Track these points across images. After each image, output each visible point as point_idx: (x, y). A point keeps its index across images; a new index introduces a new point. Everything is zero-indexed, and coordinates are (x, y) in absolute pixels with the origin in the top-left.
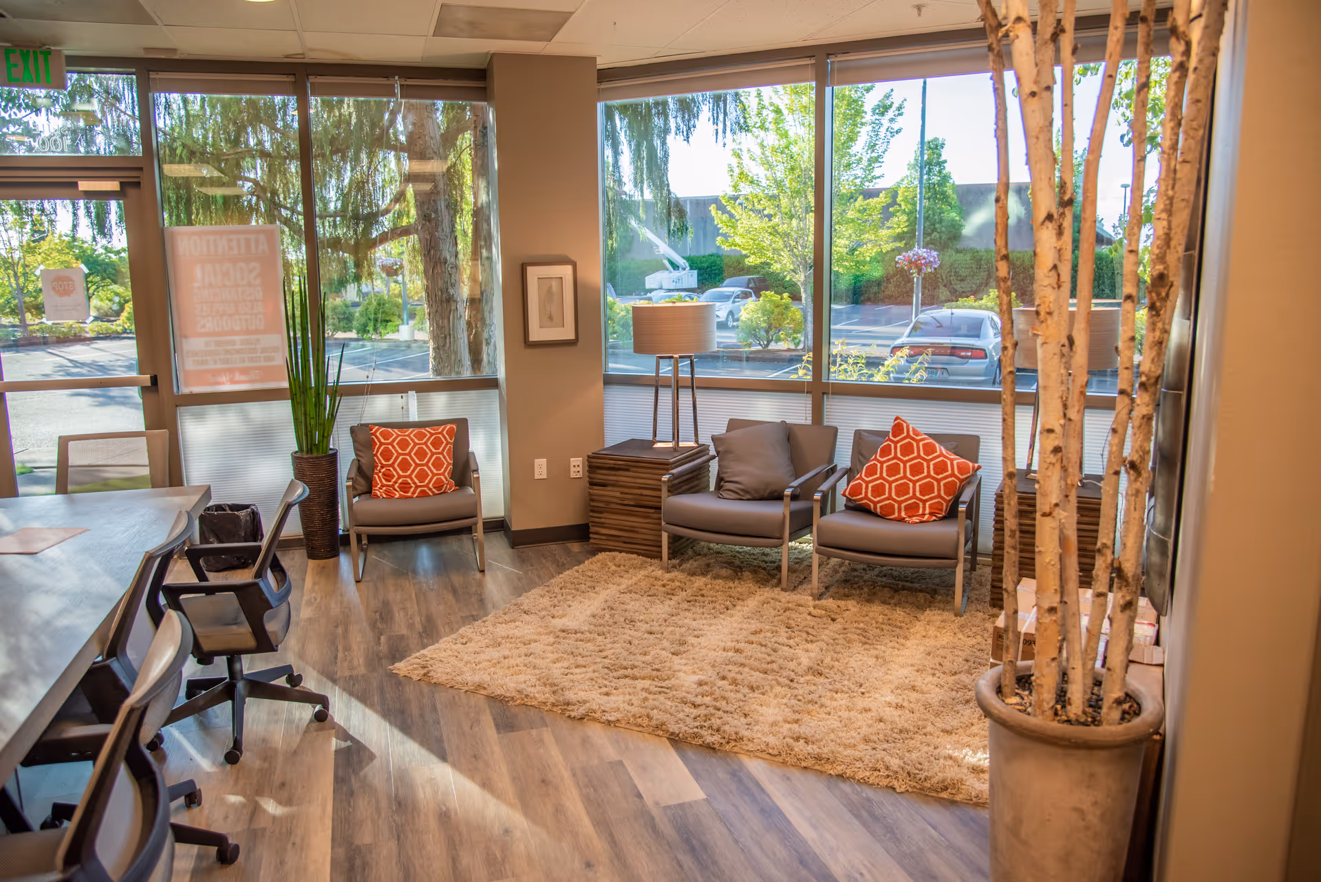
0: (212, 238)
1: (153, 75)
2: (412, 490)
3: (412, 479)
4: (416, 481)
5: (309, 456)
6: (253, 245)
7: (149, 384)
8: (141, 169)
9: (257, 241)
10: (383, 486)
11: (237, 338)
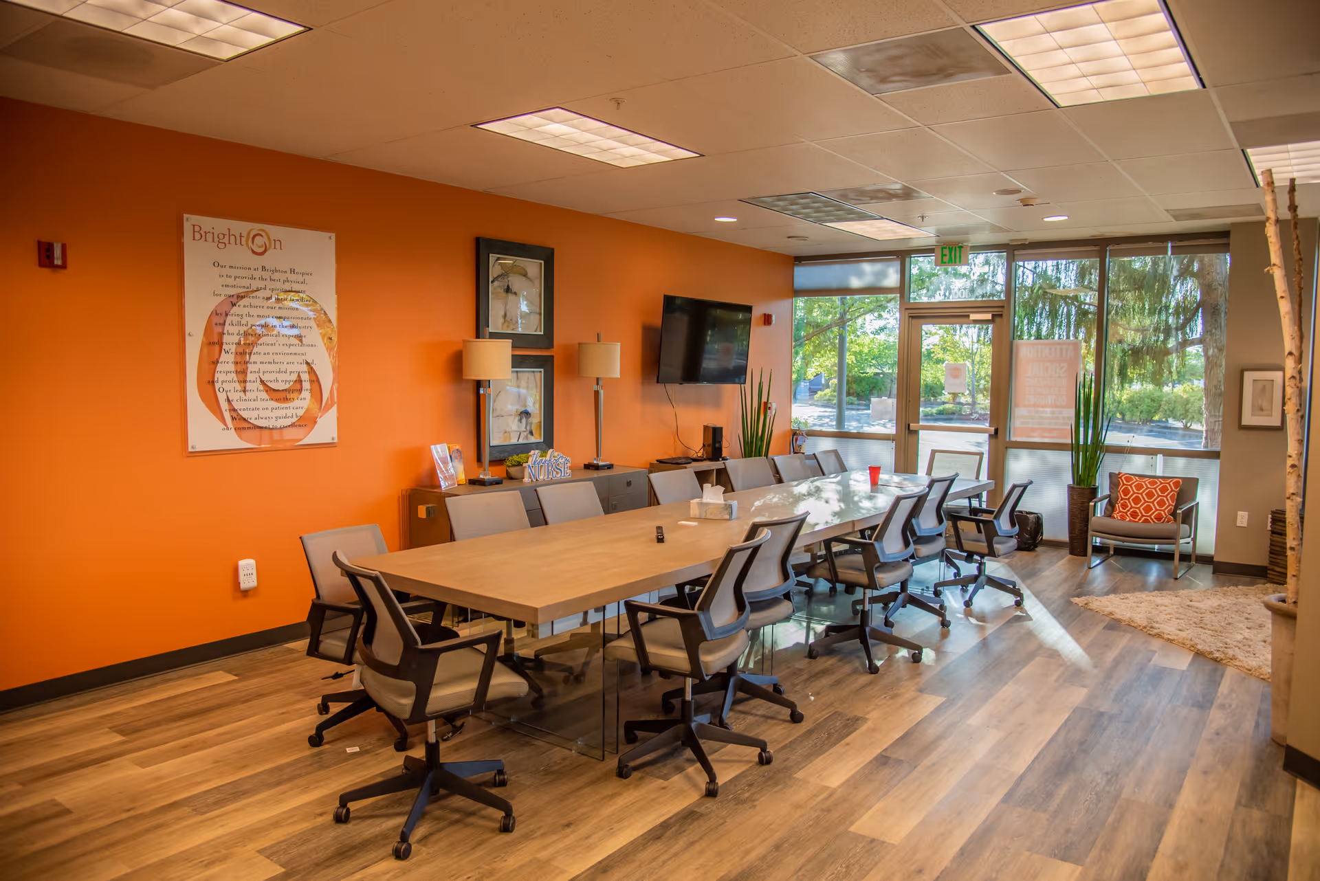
0: (1040, 347)
1: (1016, 252)
2: (1138, 518)
3: (1140, 510)
4: (1143, 512)
5: (1078, 487)
6: (1064, 351)
7: (993, 433)
8: (1003, 307)
9: (1067, 350)
10: (1120, 512)
11: (1048, 410)
